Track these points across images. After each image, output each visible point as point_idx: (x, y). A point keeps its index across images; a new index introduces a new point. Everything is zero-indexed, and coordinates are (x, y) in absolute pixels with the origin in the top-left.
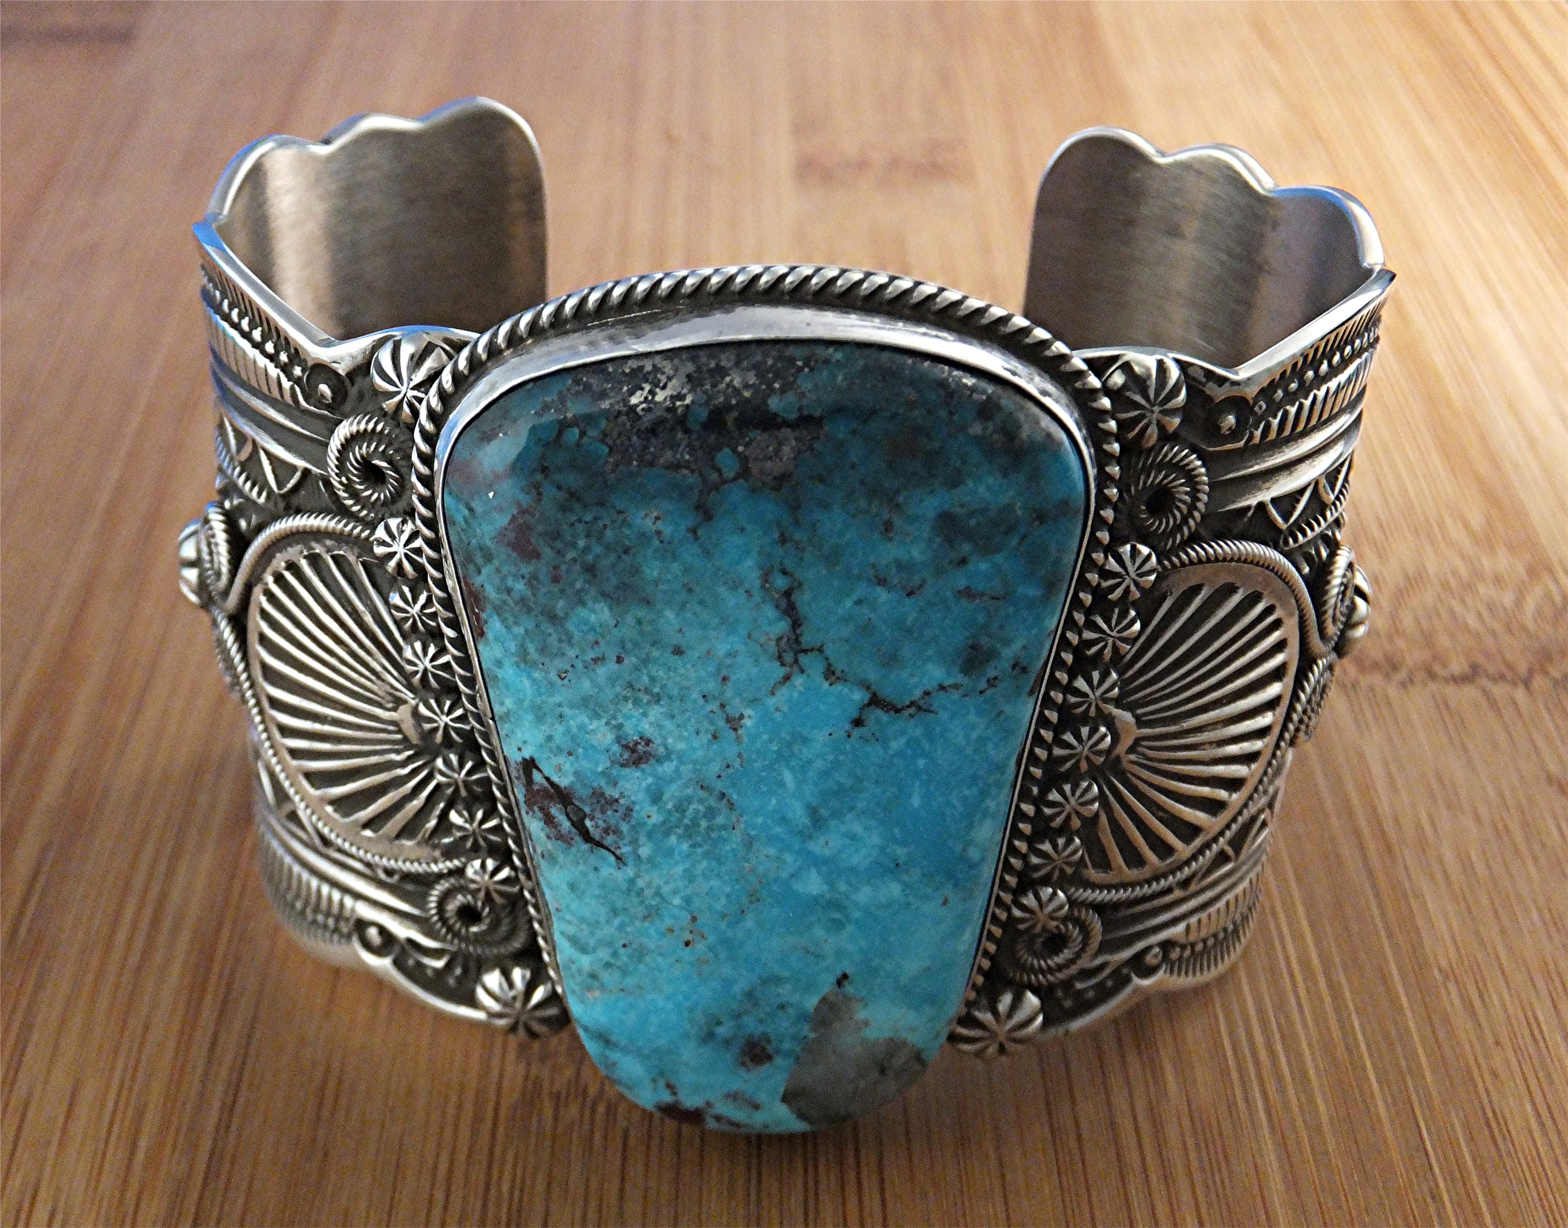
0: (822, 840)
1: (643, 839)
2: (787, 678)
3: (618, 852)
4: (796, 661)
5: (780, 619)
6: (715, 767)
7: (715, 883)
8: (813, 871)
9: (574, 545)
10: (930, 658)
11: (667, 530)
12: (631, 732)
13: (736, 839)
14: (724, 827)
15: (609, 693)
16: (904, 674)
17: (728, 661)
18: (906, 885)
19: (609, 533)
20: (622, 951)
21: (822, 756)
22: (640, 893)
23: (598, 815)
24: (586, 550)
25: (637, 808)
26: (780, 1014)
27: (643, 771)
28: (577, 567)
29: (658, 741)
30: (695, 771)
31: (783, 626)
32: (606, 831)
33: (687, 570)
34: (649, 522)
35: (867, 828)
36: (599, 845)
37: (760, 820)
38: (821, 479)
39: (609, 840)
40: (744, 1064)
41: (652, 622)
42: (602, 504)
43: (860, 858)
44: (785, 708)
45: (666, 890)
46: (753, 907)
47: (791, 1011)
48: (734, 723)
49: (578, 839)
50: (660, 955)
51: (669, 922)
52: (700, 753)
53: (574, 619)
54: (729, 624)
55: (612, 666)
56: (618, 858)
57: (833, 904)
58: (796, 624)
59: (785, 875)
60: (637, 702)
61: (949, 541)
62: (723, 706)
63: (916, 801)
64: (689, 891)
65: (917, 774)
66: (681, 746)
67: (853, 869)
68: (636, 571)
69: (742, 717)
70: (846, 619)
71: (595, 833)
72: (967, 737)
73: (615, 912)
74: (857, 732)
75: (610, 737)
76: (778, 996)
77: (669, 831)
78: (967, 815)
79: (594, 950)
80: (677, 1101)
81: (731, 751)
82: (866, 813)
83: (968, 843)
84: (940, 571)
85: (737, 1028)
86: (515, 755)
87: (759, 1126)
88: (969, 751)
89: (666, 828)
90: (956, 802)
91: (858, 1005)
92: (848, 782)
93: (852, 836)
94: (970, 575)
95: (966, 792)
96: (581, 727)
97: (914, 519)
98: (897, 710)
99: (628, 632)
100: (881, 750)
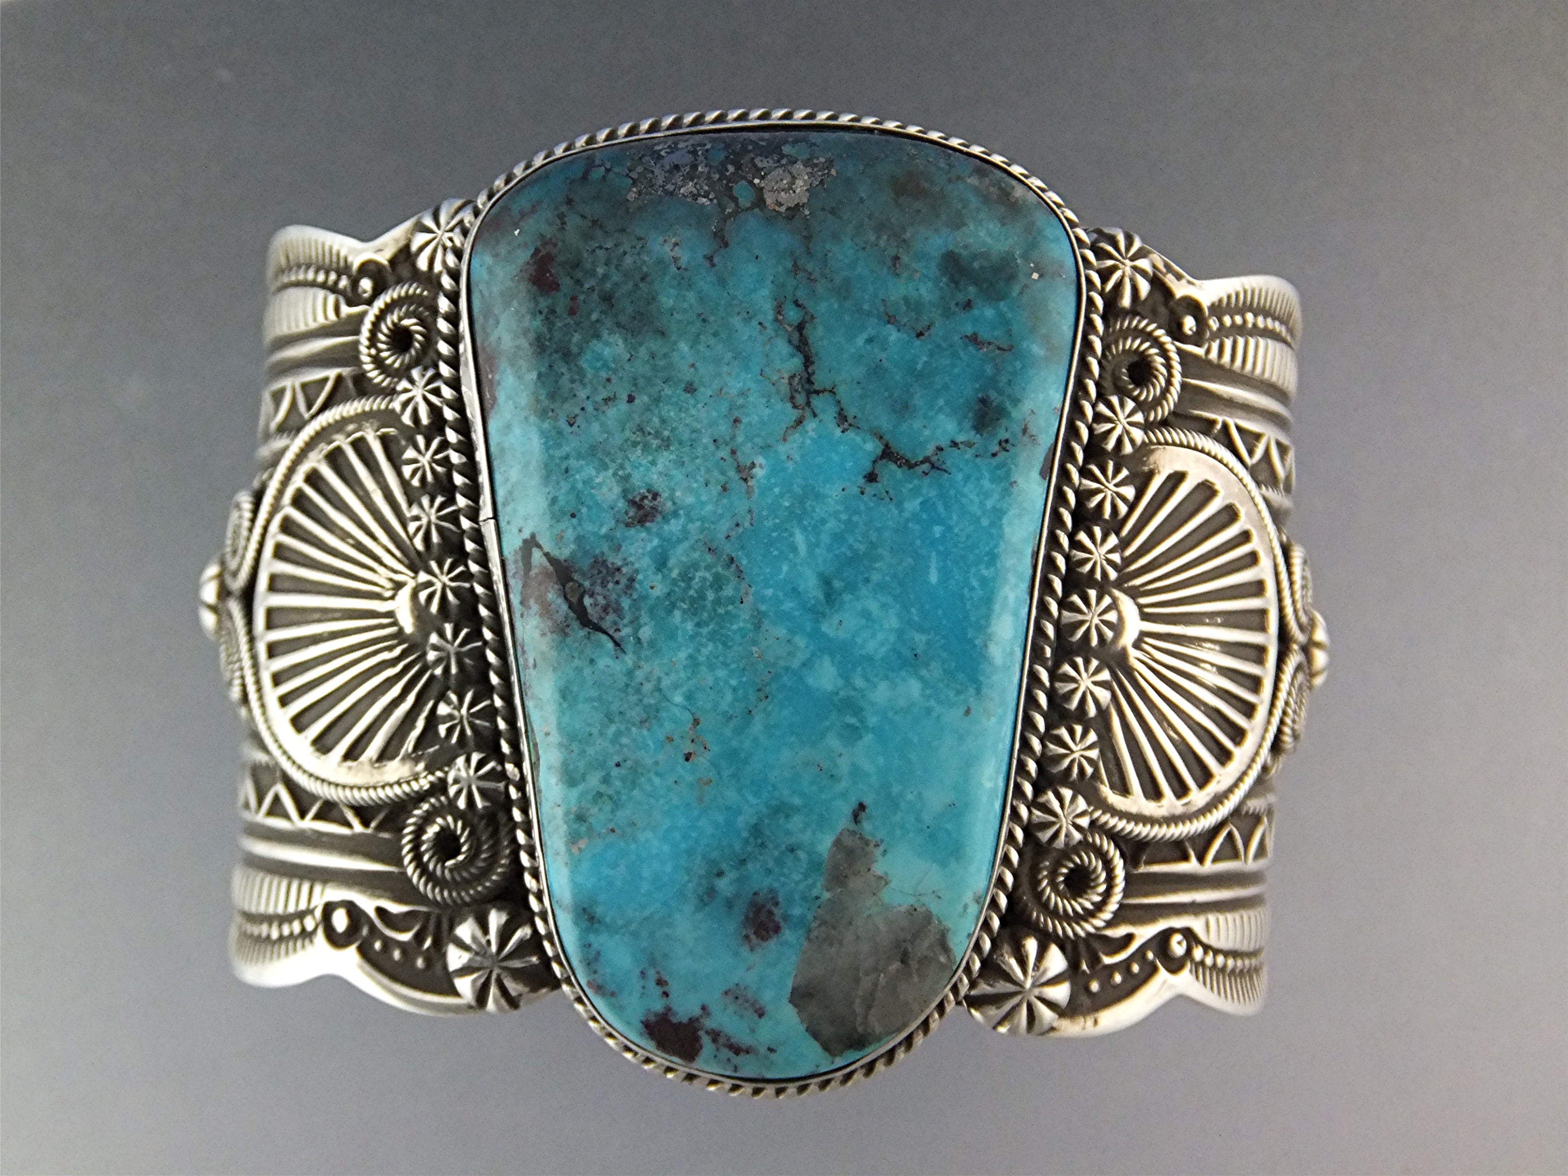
0: (836, 619)
1: (645, 618)
2: (799, 422)
3: (617, 636)
4: (808, 404)
5: (792, 356)
6: (724, 526)
7: (721, 673)
8: (827, 659)
9: (592, 273)
10: (941, 409)
11: (684, 257)
12: (638, 481)
13: (744, 612)
14: (731, 601)
15: (617, 440)
16: (917, 425)
17: (741, 401)
18: (927, 684)
19: (628, 260)
20: (615, 772)
21: (836, 514)
22: (639, 689)
23: (598, 589)
24: (606, 277)
25: (640, 577)
26: (789, 861)
27: (648, 531)
28: (595, 296)
29: (665, 495)
30: (702, 530)
31: (796, 363)
32: (605, 609)
33: (702, 299)
34: (667, 248)
35: (884, 606)
36: (598, 628)
37: (770, 592)
38: (833, 212)
39: (608, 622)
40: (747, 937)
41: (665, 355)
42: (623, 230)
43: (875, 645)
44: (797, 457)
45: (666, 683)
46: (762, 705)
47: (801, 854)
48: (745, 472)
49: (576, 625)
50: (657, 774)
51: (668, 726)
52: (710, 508)
53: (588, 356)
54: (741, 358)
55: (623, 406)
56: (617, 644)
57: (848, 705)
58: (808, 361)
59: (796, 664)
60: (646, 448)
61: (954, 282)
62: (733, 452)
63: (933, 578)
64: (693, 683)
65: (933, 541)
66: (690, 500)
67: (870, 659)
68: (653, 299)
69: (753, 465)
70: (858, 359)
71: (593, 614)
72: (982, 504)
73: (609, 718)
74: (870, 489)
75: (617, 490)
76: (788, 833)
77: (673, 605)
78: (988, 600)
79: (583, 777)
80: (668, 1009)
81: (741, 506)
82: (882, 587)
83: (989, 638)
84: (947, 314)
85: (741, 880)
86: (513, 542)
87: (763, 1050)
88: (985, 522)
89: (670, 603)
90: (975, 583)
91: (878, 852)
92: (862, 548)
93: (866, 615)
94: (976, 320)
95: (985, 572)
96: (587, 482)
97: (920, 257)
98: (911, 466)
99: (641, 368)
100: (895, 512)
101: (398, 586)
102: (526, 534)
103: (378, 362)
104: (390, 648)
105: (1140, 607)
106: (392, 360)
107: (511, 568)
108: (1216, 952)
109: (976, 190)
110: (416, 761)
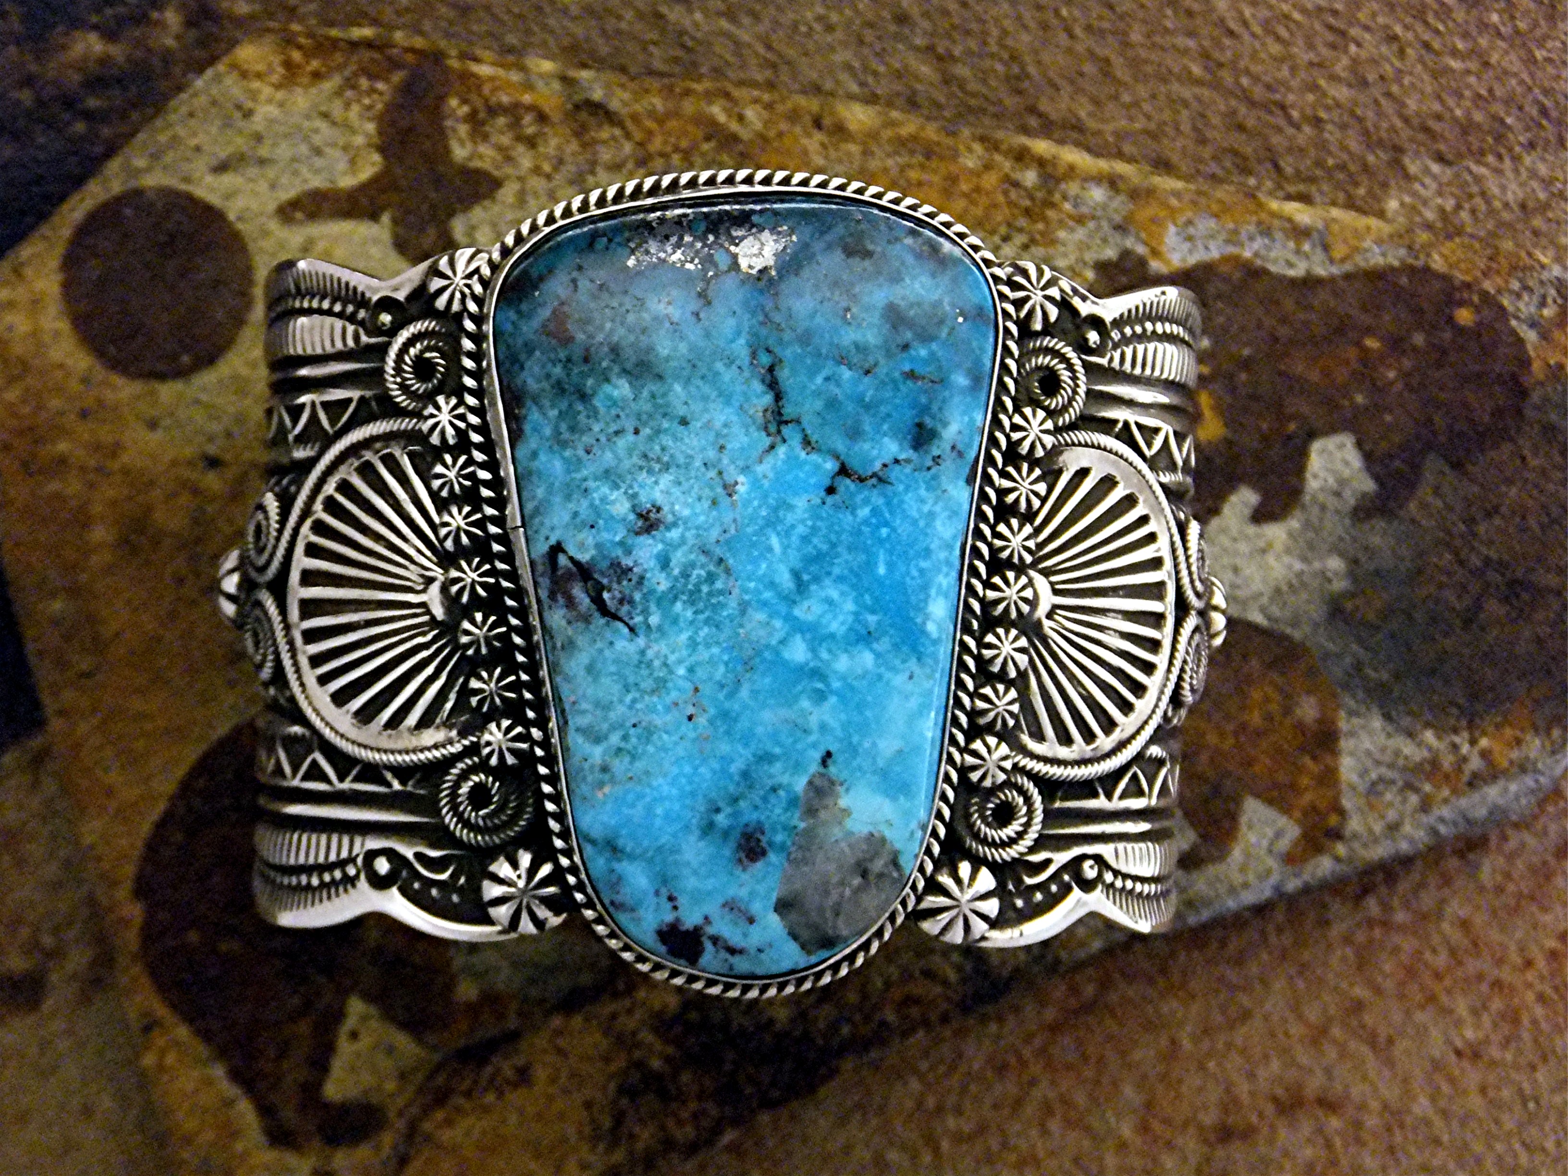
0: (806, 604)
1: (653, 607)
2: (772, 447)
3: (631, 623)
4: (779, 432)
5: (765, 393)
6: (715, 534)
7: (715, 650)
8: (798, 637)
9: (601, 328)
10: (885, 434)
11: (675, 312)
12: (644, 498)
13: (733, 601)
14: (721, 592)
15: (625, 465)
16: (866, 446)
17: (725, 431)
18: (878, 655)
19: (631, 317)
20: (632, 731)
21: (803, 521)
22: (649, 665)
23: (615, 586)
24: (612, 331)
25: (648, 575)
26: (773, 799)
27: (654, 538)
28: (605, 347)
29: (666, 509)
30: (698, 536)
31: (768, 399)
32: (621, 602)
33: (692, 348)
34: (662, 306)
35: (842, 594)
36: (615, 617)
37: (752, 585)
38: (795, 273)
39: (624, 610)
40: (740, 861)
41: (663, 395)
42: (625, 292)
43: (837, 625)
44: (771, 475)
45: (672, 658)
46: (748, 676)
47: (782, 793)
48: (730, 489)
49: (597, 615)
50: (666, 732)
51: (674, 694)
52: (702, 518)
53: (601, 395)
54: (726, 398)
55: (630, 437)
56: (632, 629)
57: (816, 674)
58: (778, 397)
59: (774, 642)
60: (650, 471)
61: (894, 327)
62: (720, 473)
63: (882, 570)
64: (693, 659)
65: (881, 541)
66: (686, 512)
67: (832, 636)
68: (651, 348)
69: (736, 483)
70: (817, 394)
71: (611, 606)
72: (919, 509)
73: (626, 688)
74: (830, 500)
75: (627, 505)
76: (771, 776)
77: (676, 598)
78: (925, 587)
79: (606, 737)
80: (678, 920)
81: (728, 517)
82: (841, 579)
83: (927, 617)
84: (889, 354)
85: (735, 815)
86: (542, 548)
87: (753, 951)
88: (922, 523)
89: (673, 595)
90: (915, 573)
91: (841, 790)
92: (825, 547)
93: (830, 602)
94: (912, 360)
95: (924, 564)
96: (603, 500)
97: (868, 308)
98: (862, 480)
99: (646, 406)
100: (850, 518)
101: (430, 581)
102: (553, 541)
103: (404, 388)
104: (424, 634)
105: (1052, 584)
106: (417, 386)
107: (540, 568)
108: (1125, 876)
109: (911, 250)
110: (450, 727)
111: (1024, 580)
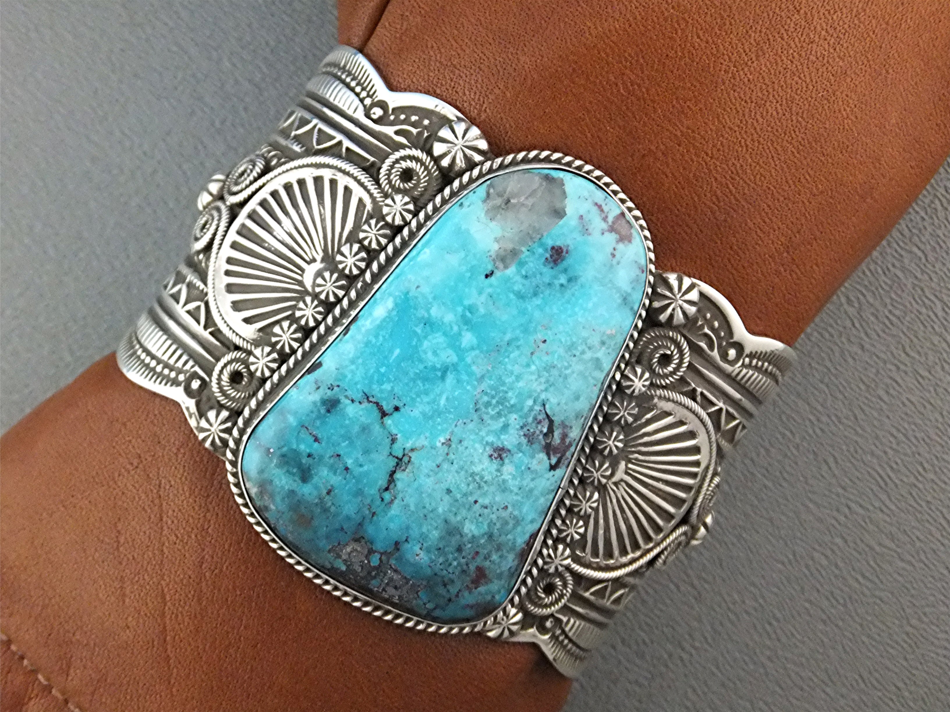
0: (448, 360)
1: (526, 410)
2: (412, 450)
3: (542, 409)
4: (404, 455)
5: (398, 479)
6: (471, 426)
7: (509, 367)
8: (463, 346)
9: (459, 564)
10: (349, 419)
11: (417, 549)
13: (484, 386)
14: (486, 394)
15: (492, 489)
16: (363, 419)
17: (431, 473)
18: (428, 311)
19: (441, 560)
20: (578, 354)
21: (422, 403)
22: (547, 381)
23: (538, 432)
24: (455, 559)
25: (518, 427)
26: (530, 272)
27: (502, 443)
28: (464, 554)
29: (486, 454)
30: (480, 430)
31: (398, 475)
32: (540, 422)
33: (421, 526)
34: (422, 556)
35: (426, 353)
36: (548, 416)
37: (468, 388)
38: (342, 529)
39: (541, 417)
40: (567, 252)
41: (450, 511)
42: (436, 574)
43: (439, 339)
44: (422, 436)
45: (534, 377)
46: (502, 343)
47: (524, 273)
48: (448, 443)
49: (556, 424)
50: (562, 342)
51: (545, 358)
52: (472, 437)
53: (482, 531)
54: (419, 491)
55: (480, 501)
56: (544, 405)
57: (466, 322)
58: (393, 473)
59: (477, 352)
60: (482, 478)
61: (309, 469)
62: (447, 454)
63: (397, 351)
64: (524, 370)
65: (387, 367)
66: (478, 446)
67: (445, 334)
68: (441, 538)
69: (443, 444)
70: (371, 461)
71: (546, 424)
72: (357, 369)
73: (566, 377)
74: (400, 404)
75: (505, 468)
76: (524, 285)
77: (512, 406)
78: (380, 327)
79: (592, 359)
80: (618, 242)
81: (458, 430)
82: (421, 361)
83: (390, 312)
84: (321, 457)
85: (556, 277)
86: (559, 472)
87: (590, 201)
88: (360, 361)
89: (512, 408)
90: (381, 338)
91: (493, 253)
92: (419, 382)
93: (435, 353)
94: (311, 446)
95: (374, 340)
96: (514, 478)
97: (316, 488)
98: (377, 404)
99: (464, 512)
100: (396, 390)
101: (616, 484)
102: (552, 472)
103: (565, 585)
104: (636, 459)
105: (301, 276)
106: (558, 582)
107: (566, 462)
108: (357, 95)
109: (274, 502)
110: (655, 405)
111: (318, 290)
